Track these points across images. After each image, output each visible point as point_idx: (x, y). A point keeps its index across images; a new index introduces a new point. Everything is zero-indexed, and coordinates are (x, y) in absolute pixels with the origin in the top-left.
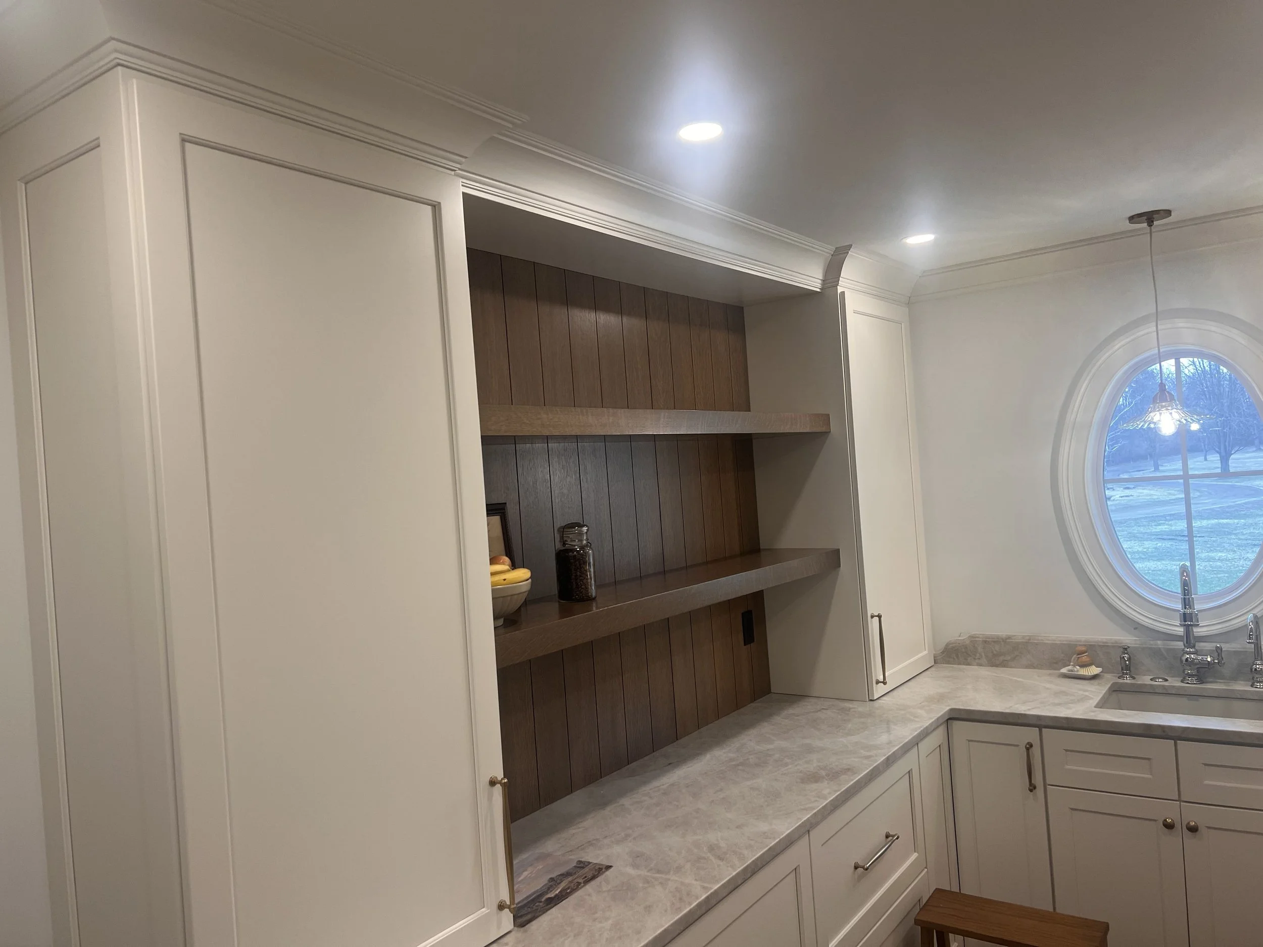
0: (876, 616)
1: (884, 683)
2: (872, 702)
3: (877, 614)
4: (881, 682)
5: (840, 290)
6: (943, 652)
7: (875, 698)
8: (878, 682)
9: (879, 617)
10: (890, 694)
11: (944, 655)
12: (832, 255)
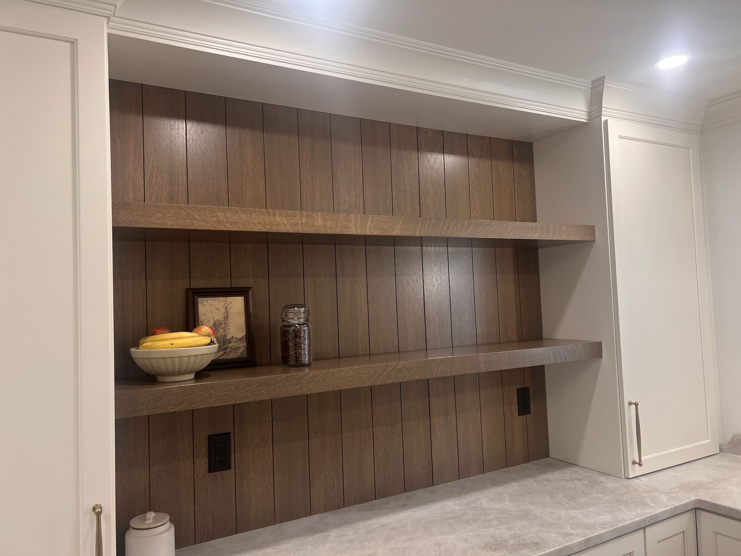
0: (633, 404)
1: (640, 465)
2: (626, 480)
3: (634, 402)
4: (637, 463)
5: (603, 119)
6: (729, 443)
7: (630, 478)
8: (634, 463)
9: (636, 405)
10: (649, 475)
11: (730, 445)
12: (591, 89)
